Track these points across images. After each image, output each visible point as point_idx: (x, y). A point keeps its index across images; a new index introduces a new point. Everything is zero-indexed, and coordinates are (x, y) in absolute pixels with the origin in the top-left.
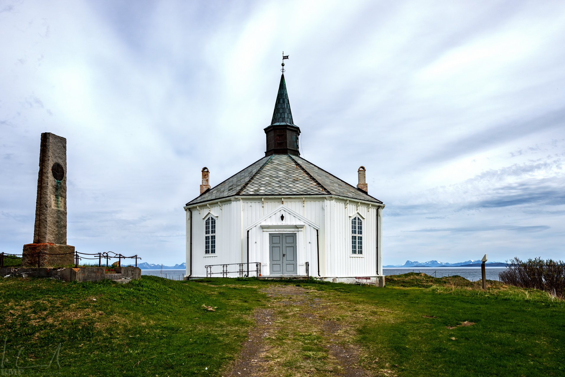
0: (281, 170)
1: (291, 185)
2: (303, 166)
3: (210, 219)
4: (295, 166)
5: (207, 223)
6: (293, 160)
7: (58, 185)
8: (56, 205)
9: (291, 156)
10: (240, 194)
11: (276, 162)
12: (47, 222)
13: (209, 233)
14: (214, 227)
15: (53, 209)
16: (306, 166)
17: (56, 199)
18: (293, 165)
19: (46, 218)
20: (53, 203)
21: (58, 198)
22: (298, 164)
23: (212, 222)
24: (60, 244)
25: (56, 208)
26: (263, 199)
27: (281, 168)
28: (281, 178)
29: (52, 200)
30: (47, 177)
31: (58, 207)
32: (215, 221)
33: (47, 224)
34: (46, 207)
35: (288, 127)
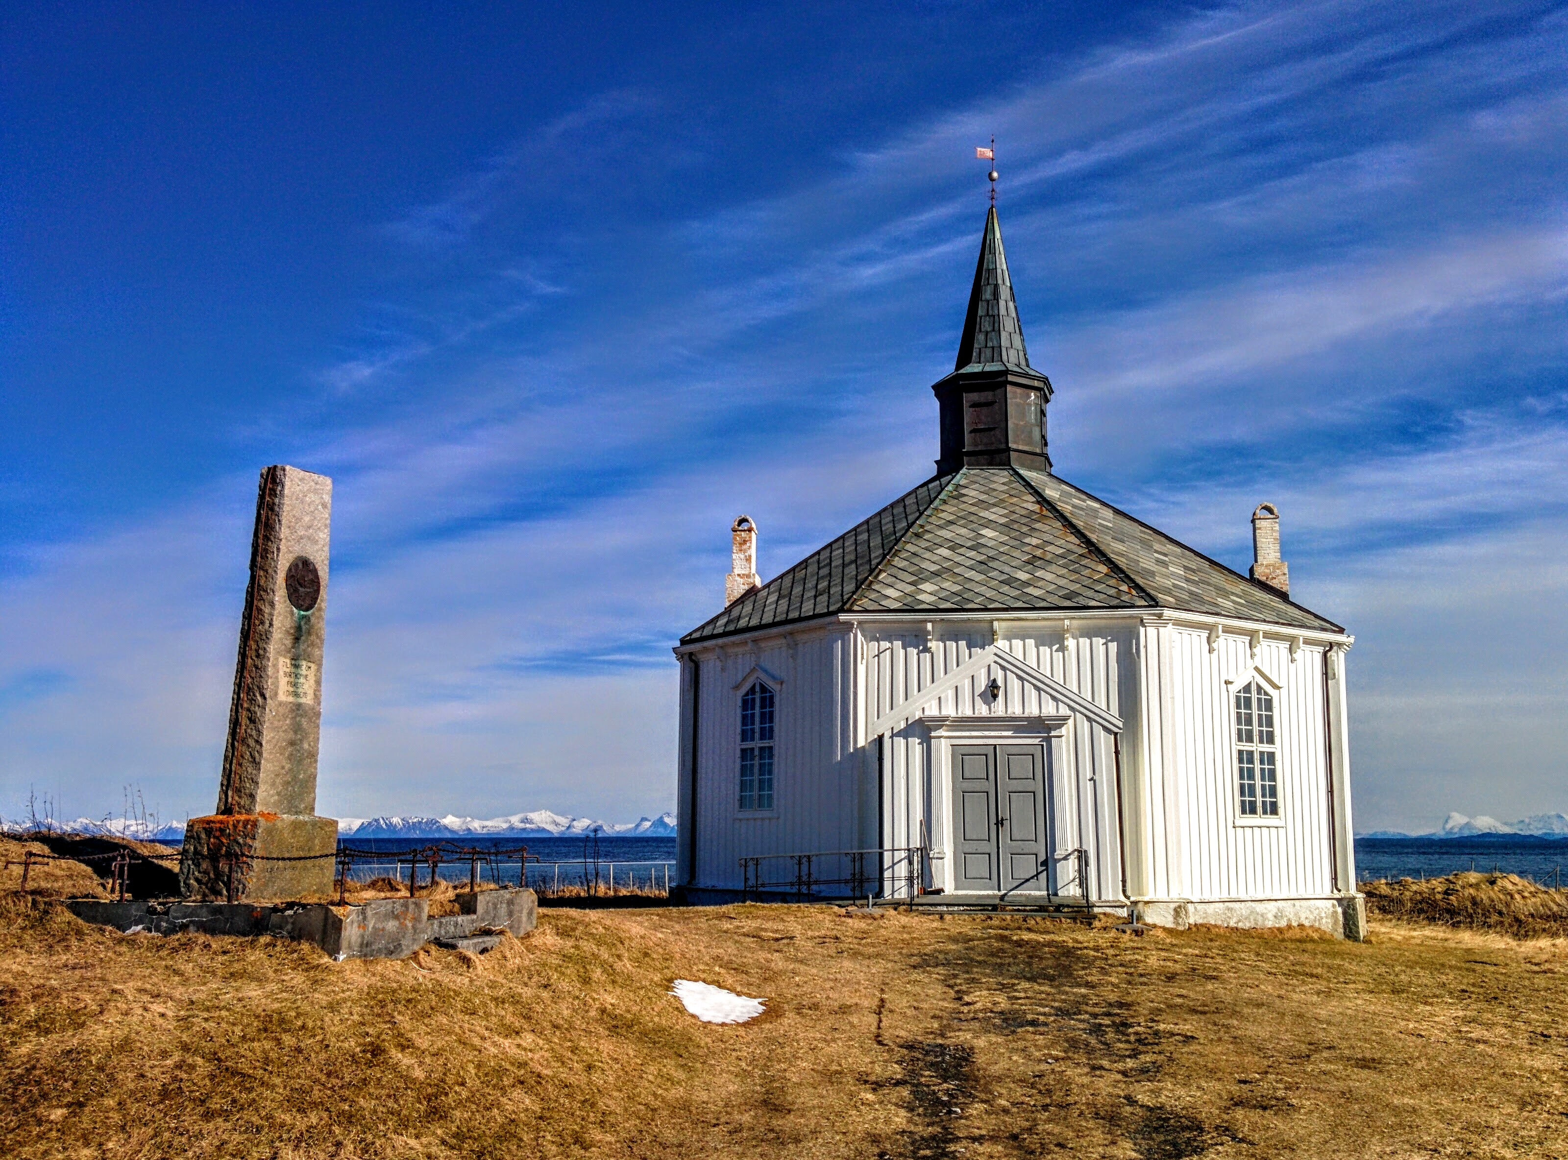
0: (989, 524)
1: (1023, 576)
2: (1061, 506)
3: (758, 689)
4: (1036, 507)
5: (747, 704)
6: (1027, 484)
7: (302, 623)
8: (292, 689)
9: (1021, 472)
10: (856, 608)
11: (973, 493)
12: (261, 745)
13: (753, 739)
14: (768, 717)
15: (281, 704)
16: (1074, 506)
17: (293, 670)
18: (1030, 503)
19: (259, 733)
20: (283, 683)
21: (297, 666)
22: (1043, 500)
23: (763, 700)
24: (297, 813)
25: (291, 699)
26: (929, 626)
27: (992, 517)
28: (992, 553)
29: (281, 673)
30: (272, 605)
31: (296, 695)
32: (772, 698)
33: (260, 754)
34: (263, 696)
35: (1010, 378)
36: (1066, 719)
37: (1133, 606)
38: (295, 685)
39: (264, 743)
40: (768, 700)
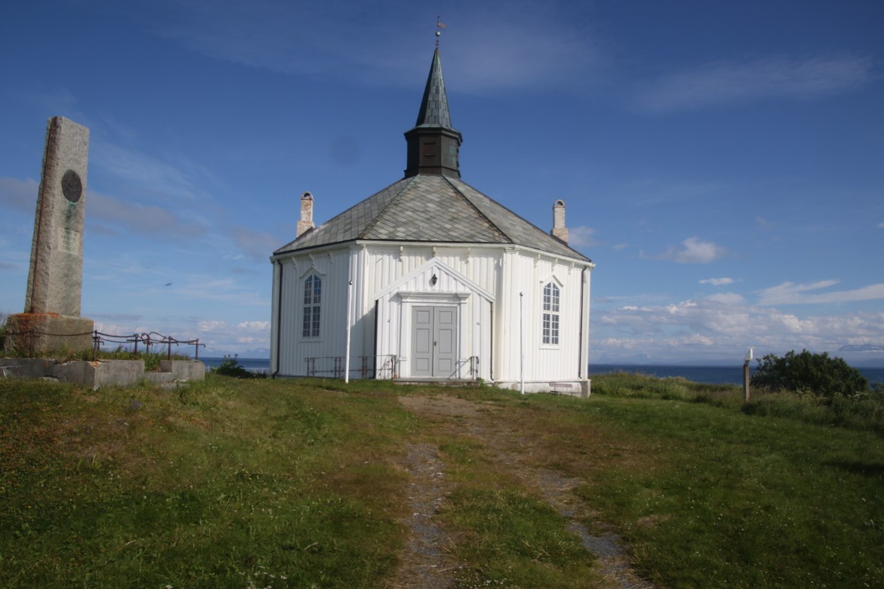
0: (431, 201)
1: (448, 226)
2: (466, 194)
3: (313, 278)
4: (454, 195)
5: (308, 284)
6: (450, 184)
7: (72, 209)
8: (66, 245)
9: (447, 178)
10: (365, 238)
11: (423, 187)
12: (48, 275)
13: (310, 303)
14: (318, 292)
15: (59, 253)
16: (472, 196)
17: (67, 235)
18: (451, 193)
19: (47, 268)
20: (61, 241)
21: (68, 233)
22: (457, 192)
23: (316, 283)
24: (69, 315)
25: (65, 251)
26: (402, 248)
27: (433, 198)
28: (432, 215)
29: (59, 235)
30: (54, 196)
31: (68, 249)
32: (320, 282)
33: (48, 279)
34: (49, 248)
35: (443, 132)
36: (469, 295)
37: (500, 243)
38: (67, 243)
39: (50, 273)
40: (318, 283)
